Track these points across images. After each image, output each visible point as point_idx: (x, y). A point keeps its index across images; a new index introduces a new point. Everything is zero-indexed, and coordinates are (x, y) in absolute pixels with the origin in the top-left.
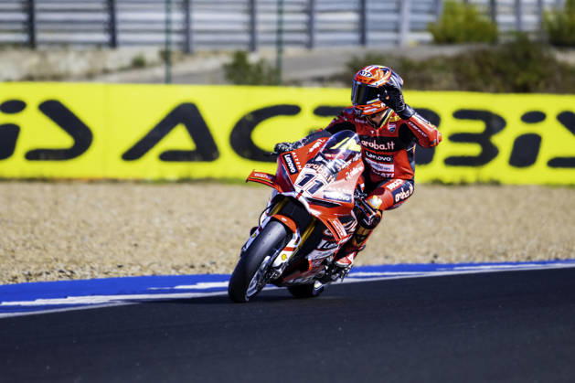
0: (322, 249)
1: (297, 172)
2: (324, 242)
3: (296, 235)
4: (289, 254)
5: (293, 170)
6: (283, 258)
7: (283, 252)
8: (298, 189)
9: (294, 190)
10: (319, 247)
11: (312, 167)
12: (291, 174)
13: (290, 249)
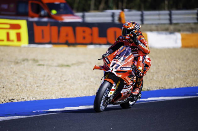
0: (125, 88)
1: (110, 63)
2: (125, 86)
3: (114, 85)
4: (113, 92)
5: (108, 62)
6: (111, 93)
7: (110, 92)
8: (111, 69)
9: (110, 69)
10: (124, 88)
11: (115, 60)
12: (108, 64)
13: (113, 90)
